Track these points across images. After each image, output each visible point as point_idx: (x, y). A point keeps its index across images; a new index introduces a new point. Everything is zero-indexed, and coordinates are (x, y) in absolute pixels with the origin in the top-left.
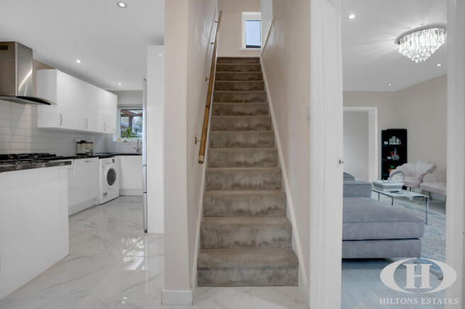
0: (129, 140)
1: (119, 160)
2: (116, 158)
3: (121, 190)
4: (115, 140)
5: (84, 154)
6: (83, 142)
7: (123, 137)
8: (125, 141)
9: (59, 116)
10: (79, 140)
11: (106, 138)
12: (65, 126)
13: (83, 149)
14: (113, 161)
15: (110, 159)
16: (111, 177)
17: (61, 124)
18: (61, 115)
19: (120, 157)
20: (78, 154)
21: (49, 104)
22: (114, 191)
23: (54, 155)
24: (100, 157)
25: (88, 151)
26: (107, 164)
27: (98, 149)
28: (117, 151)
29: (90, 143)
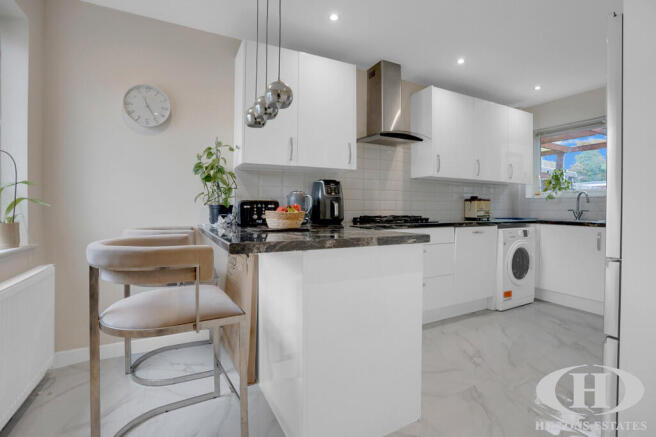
0: (559, 194)
1: (536, 231)
2: (531, 228)
3: (538, 290)
4: (529, 194)
5: (474, 219)
6: (474, 199)
7: (546, 190)
8: (550, 197)
9: (436, 157)
10: (468, 196)
11: (514, 193)
12: (445, 173)
13: (475, 210)
14: (525, 234)
15: (519, 231)
16: (520, 264)
17: (438, 171)
18: (438, 156)
19: (538, 226)
20: (467, 219)
21: (421, 140)
22: (524, 290)
23: (427, 220)
24: (501, 225)
25: (482, 213)
26: (514, 239)
27: (499, 210)
28: (533, 216)
29: (484, 200)
